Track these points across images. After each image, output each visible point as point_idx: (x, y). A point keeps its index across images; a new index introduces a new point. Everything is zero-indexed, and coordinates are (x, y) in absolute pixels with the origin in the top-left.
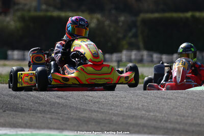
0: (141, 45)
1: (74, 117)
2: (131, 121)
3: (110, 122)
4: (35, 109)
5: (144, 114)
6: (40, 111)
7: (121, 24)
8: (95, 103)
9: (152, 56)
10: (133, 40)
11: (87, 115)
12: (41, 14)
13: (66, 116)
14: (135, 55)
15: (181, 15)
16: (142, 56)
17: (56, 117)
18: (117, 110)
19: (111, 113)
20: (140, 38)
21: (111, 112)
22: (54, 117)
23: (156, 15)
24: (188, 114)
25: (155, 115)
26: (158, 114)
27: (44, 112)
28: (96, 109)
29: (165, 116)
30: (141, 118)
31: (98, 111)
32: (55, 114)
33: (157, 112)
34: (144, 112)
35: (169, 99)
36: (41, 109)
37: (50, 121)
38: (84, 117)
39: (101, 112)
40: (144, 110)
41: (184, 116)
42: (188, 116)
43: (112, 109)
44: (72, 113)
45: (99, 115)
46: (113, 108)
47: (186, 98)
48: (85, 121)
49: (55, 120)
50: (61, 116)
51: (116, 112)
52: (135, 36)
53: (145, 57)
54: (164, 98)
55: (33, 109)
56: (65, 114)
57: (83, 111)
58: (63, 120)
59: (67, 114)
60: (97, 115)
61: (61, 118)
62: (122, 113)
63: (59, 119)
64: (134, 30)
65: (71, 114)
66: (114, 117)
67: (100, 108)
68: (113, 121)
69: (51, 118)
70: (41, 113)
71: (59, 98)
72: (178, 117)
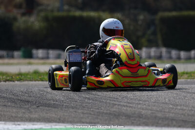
0: (160, 42)
1: (105, 112)
2: (159, 115)
3: (140, 116)
5: (171, 108)
7: (140, 22)
8: (123, 98)
9: (170, 53)
11: (117, 110)
12: (64, 14)
13: (97, 110)
14: (155, 51)
16: (161, 53)
17: (88, 112)
18: (145, 104)
19: (140, 108)
20: (159, 37)
22: (85, 112)
27: (76, 107)
28: (125, 104)
31: (127, 106)
32: (87, 109)
36: (72, 105)
37: (82, 116)
38: (114, 111)
39: (130, 107)
43: (140, 104)
46: (141, 102)
48: (115, 115)
49: (87, 115)
51: (145, 106)
52: (154, 33)
53: (164, 54)
55: (65, 104)
57: (113, 106)
58: (94, 115)
60: (127, 110)
61: (92, 113)
62: (150, 108)
63: (90, 114)
64: (152, 29)
65: (101, 109)
66: (143, 111)
67: (128, 103)
68: (142, 115)
69: (83, 113)
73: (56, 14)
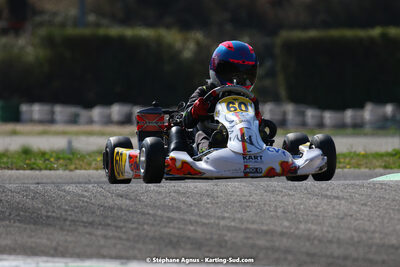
0: (283, 92)
1: (151, 234)
2: (262, 242)
3: (221, 243)
4: (73, 217)
5: (286, 227)
6: (83, 222)
8: (191, 205)
9: (303, 114)
10: (267, 82)
11: (176, 231)
12: (87, 32)
13: (134, 232)
14: (271, 112)
15: (361, 33)
16: (284, 114)
17: (116, 234)
18: (234, 220)
19: (223, 227)
20: (281, 78)
21: (222, 223)
22: (111, 234)
23: (312, 33)
24: (373, 228)
25: (309, 230)
26: (314, 227)
27: (91, 224)
28: (193, 218)
29: (328, 232)
30: (282, 234)
31: (197, 222)
32: (113, 229)
33: (312, 223)
34: (286, 224)
35: (337, 198)
36: (85, 219)
37: (102, 242)
38: (170, 234)
39: (204, 224)
40: (287, 220)
41: (365, 231)
42: (374, 232)
43: (224, 218)
44: (146, 227)
45: (199, 229)
46: (226, 215)
47: (370, 196)
48: (171, 242)
49: (113, 241)
50: (125, 233)
51: (233, 224)
52: (271, 74)
53: (290, 116)
54: (326, 196)
55: (70, 218)
56: (133, 229)
57: (169, 222)
58: (128, 240)
59: (137, 229)
60: (196, 231)
61: (124, 237)
62: (243, 227)
63: (120, 238)
64: (268, 64)
65: (144, 229)
66: (229, 235)
67: (201, 216)
68: (226, 242)
69: (105, 237)
70: (85, 227)
71: (121, 196)
72: (354, 234)
73: (70, 31)
